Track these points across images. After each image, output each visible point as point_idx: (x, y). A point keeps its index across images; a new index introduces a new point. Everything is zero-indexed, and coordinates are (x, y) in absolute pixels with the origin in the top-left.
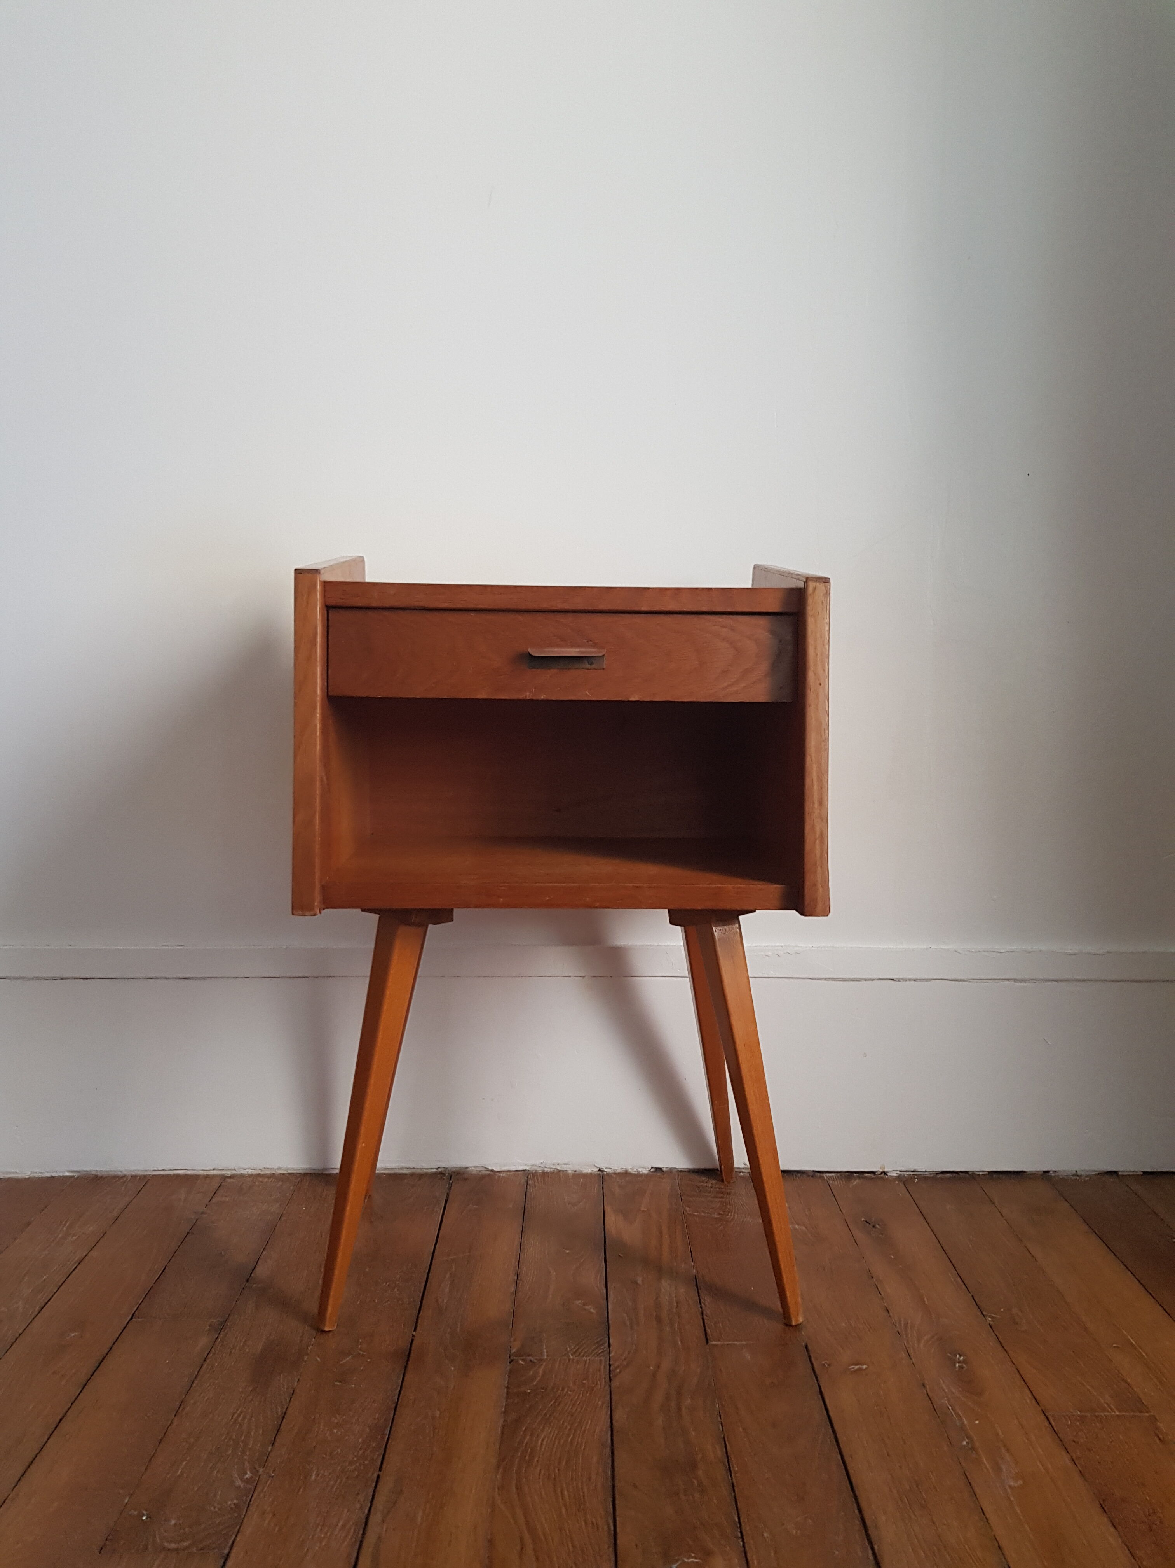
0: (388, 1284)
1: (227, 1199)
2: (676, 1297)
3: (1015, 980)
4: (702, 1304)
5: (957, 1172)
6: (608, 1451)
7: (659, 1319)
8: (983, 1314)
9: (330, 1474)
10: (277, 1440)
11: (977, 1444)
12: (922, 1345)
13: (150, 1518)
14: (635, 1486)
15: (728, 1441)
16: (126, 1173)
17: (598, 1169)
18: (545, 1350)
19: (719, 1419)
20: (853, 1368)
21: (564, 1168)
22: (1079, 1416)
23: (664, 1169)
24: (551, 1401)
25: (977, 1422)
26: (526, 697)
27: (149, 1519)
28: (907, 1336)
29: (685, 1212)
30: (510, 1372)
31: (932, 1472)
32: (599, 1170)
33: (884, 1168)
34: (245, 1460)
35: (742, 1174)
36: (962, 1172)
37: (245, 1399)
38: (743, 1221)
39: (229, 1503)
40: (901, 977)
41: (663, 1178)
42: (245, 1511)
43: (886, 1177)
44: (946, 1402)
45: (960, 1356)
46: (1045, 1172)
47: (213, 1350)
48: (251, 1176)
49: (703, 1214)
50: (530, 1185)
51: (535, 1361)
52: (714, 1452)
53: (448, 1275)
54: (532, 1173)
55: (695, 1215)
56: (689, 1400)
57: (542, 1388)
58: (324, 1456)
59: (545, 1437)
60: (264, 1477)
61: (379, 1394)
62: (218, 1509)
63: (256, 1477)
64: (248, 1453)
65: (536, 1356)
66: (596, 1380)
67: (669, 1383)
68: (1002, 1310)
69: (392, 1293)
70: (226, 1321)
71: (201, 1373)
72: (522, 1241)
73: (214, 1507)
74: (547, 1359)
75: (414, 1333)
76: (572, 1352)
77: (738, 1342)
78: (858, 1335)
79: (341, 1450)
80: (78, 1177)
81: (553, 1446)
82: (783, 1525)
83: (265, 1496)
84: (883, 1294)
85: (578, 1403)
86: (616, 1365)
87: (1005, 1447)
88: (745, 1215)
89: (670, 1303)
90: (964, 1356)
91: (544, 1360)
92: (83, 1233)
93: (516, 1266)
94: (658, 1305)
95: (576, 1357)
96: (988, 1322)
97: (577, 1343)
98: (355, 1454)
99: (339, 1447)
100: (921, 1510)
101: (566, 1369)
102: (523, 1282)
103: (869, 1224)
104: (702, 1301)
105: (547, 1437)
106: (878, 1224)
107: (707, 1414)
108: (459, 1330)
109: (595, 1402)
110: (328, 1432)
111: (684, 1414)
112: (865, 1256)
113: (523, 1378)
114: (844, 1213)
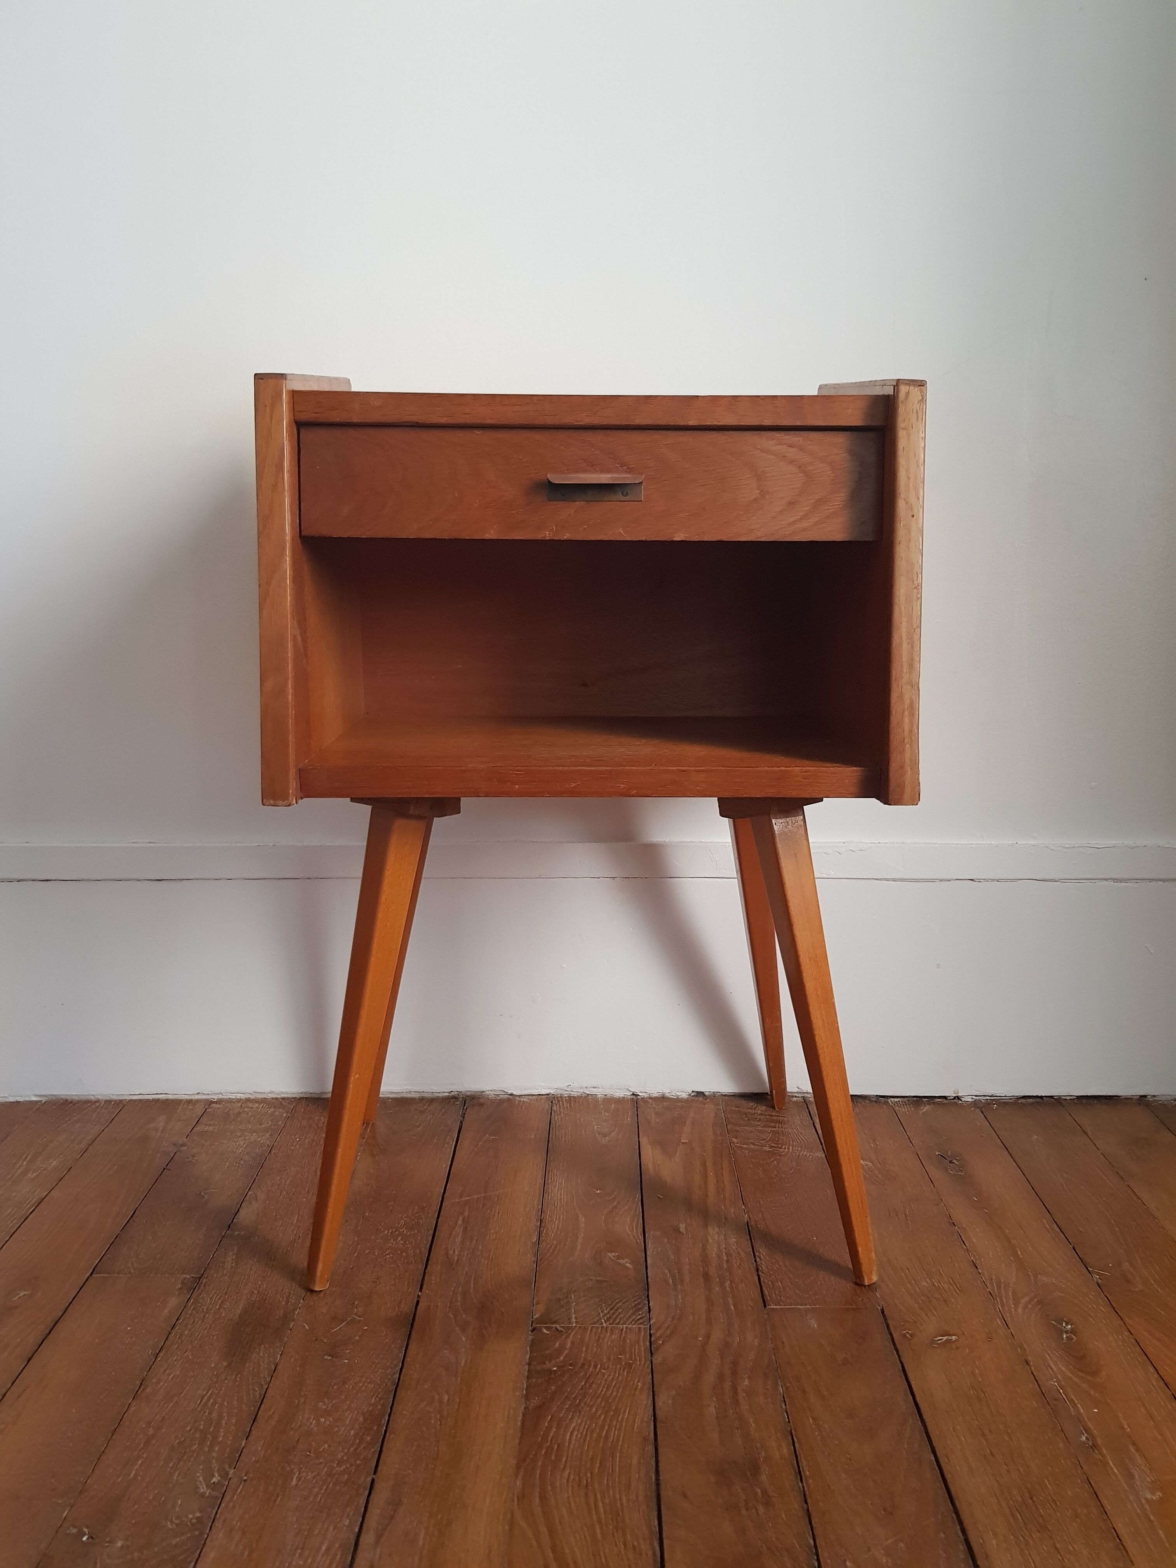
0: (390, 1231)
1: (211, 1128)
2: (725, 1248)
3: (1115, 880)
4: (757, 1258)
5: (1041, 1097)
6: (650, 1448)
7: (706, 1277)
8: (1088, 1270)
9: (314, 1477)
10: (253, 1432)
11: (1099, 1441)
12: (1020, 1310)
13: (92, 1538)
15: (796, 1436)
16: (100, 1098)
17: (632, 1093)
18: (574, 1316)
19: (784, 1407)
20: (942, 1339)
21: (594, 1091)
23: (707, 1094)
24: (581, 1382)
25: (1096, 1411)
26: (545, 536)
27: (90, 1540)
28: (1001, 1299)
29: (732, 1145)
30: (533, 1344)
31: (1047, 1479)
32: (633, 1094)
33: (958, 1093)
34: (213, 1457)
35: (794, 1099)
36: (1045, 1096)
37: (218, 1377)
38: (799, 1155)
39: (191, 1516)
41: (705, 1104)
42: (209, 1528)
43: (960, 1102)
44: (1056, 1384)
45: (1067, 1324)
46: (1141, 1096)
47: (183, 1313)
48: (239, 1100)
49: (752, 1146)
50: (554, 1112)
51: (562, 1329)
52: (779, 1450)
53: (460, 1222)
54: (557, 1098)
55: (743, 1148)
56: (746, 1381)
57: (571, 1365)
58: (309, 1454)
59: (574, 1430)
60: (235, 1480)
61: (377, 1372)
62: (177, 1525)
63: (225, 1481)
64: (217, 1449)
65: (563, 1323)
66: (635, 1354)
67: (722, 1358)
68: (1110, 1265)
69: (395, 1243)
70: (201, 1277)
71: (167, 1343)
72: (546, 1180)
73: (172, 1522)
74: (576, 1327)
75: (420, 1293)
76: (605, 1318)
77: (801, 1306)
78: (943, 1298)
79: (329, 1446)
80: (45, 1103)
81: (584, 1441)
82: (869, 1551)
83: (234, 1507)
84: (967, 1245)
85: (614, 1384)
86: (658, 1334)
87: (1134, 1444)
88: (802, 1148)
89: (719, 1256)
90: (1071, 1325)
91: (572, 1328)
92: (45, 1169)
93: (539, 1210)
94: (705, 1259)
95: (610, 1324)
96: (1095, 1280)
97: (611, 1306)
98: (346, 1451)
99: (326, 1442)
100: (1039, 1531)
101: (598, 1340)
102: (547, 1230)
103: (946, 1159)
104: (757, 1254)
105: (577, 1429)
106: (956, 1159)
107: (769, 1400)
108: (472, 1290)
109: (634, 1384)
110: (314, 1421)
111: (741, 1400)
112: (943, 1199)
113: (548, 1352)
114: (915, 1145)
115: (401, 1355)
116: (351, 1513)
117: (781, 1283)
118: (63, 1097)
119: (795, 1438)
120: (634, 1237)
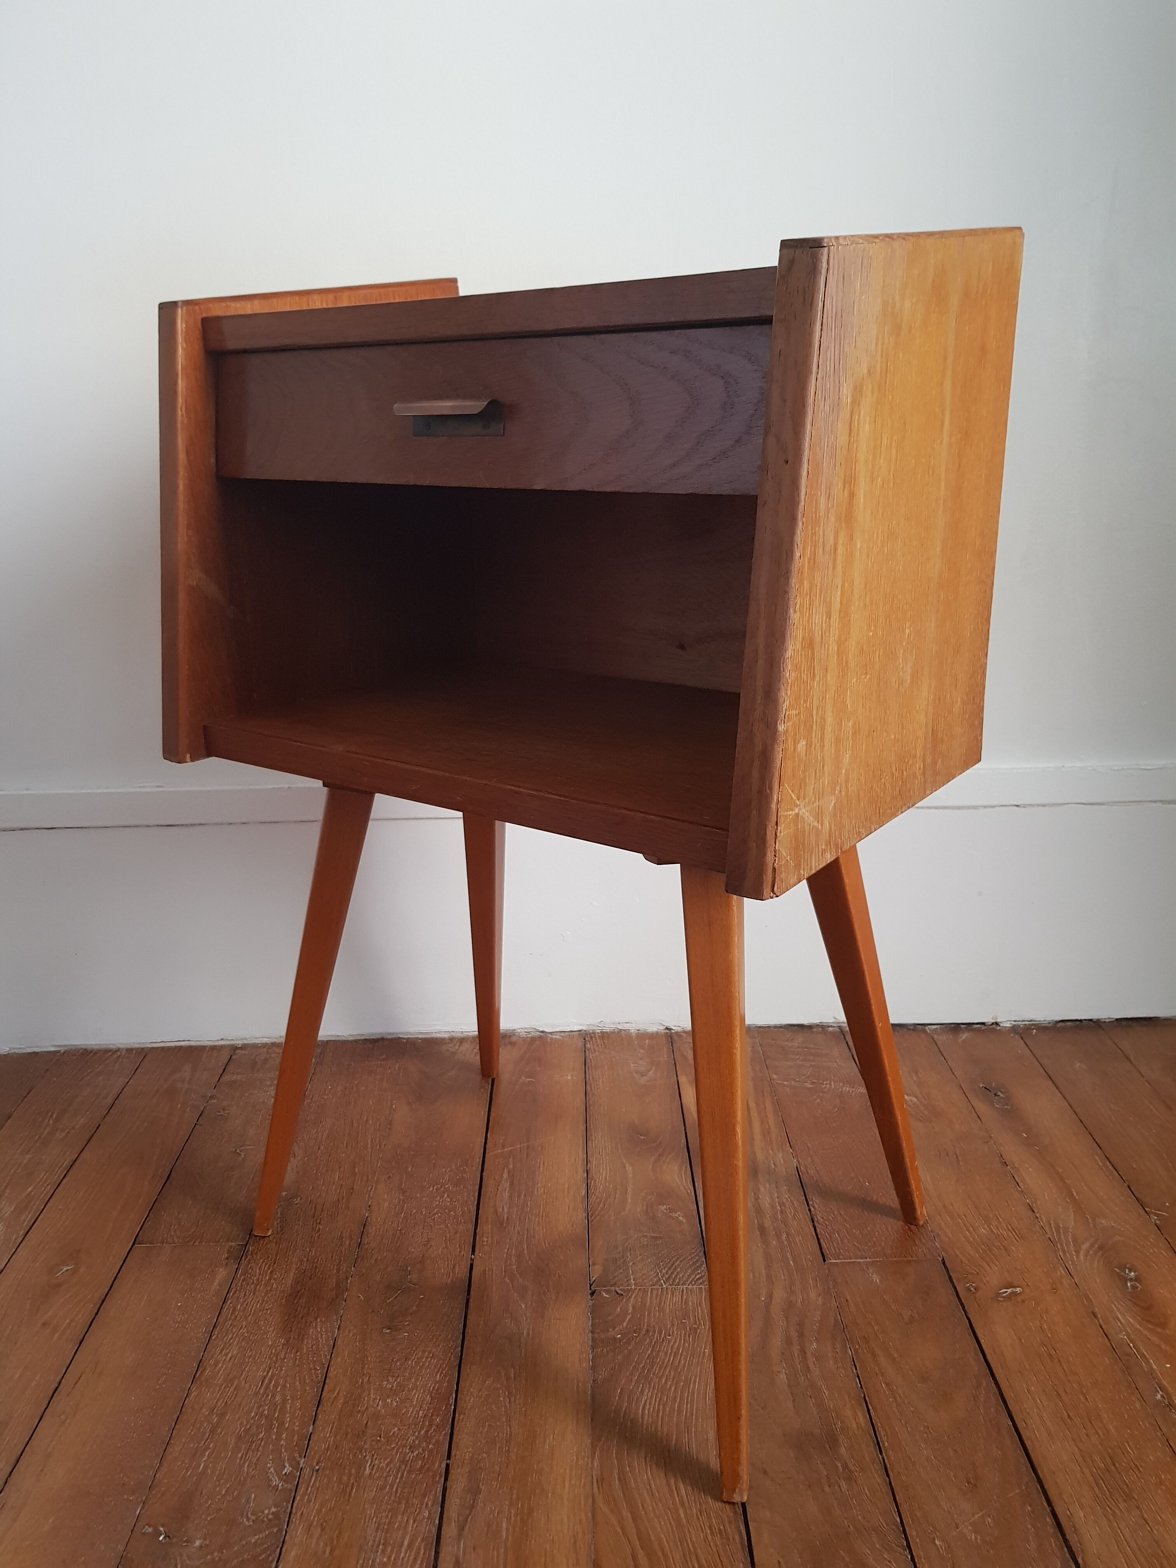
0: (435, 1187)
1: (239, 1077)
2: (778, 1197)
3: (1162, 802)
4: (811, 1206)
5: (1081, 1021)
7: (762, 1229)
8: (1145, 1211)
9: (387, 1465)
10: (320, 1415)
12: (1082, 1257)
13: (169, 1537)
14: (765, 1473)
15: (870, 1403)
16: (121, 1046)
17: (665, 1027)
18: (632, 1277)
19: (855, 1371)
20: (1007, 1292)
21: (626, 1027)
24: (648, 1350)
25: (1169, 1366)
27: (167, 1539)
28: (1062, 1246)
29: (772, 1082)
30: (593, 1309)
31: (1128, 1443)
32: (667, 1028)
33: (997, 1019)
34: (282, 1445)
35: (831, 1029)
36: (1084, 1020)
37: (277, 1356)
38: (842, 1092)
39: (266, 1512)
40: (1027, 803)
42: (286, 1524)
43: (999, 1028)
44: (1125, 1337)
45: (1130, 1271)
47: (233, 1285)
48: (265, 1045)
49: (793, 1083)
50: (588, 1050)
51: (622, 1292)
52: (855, 1419)
53: (505, 1176)
54: (590, 1034)
55: (784, 1085)
56: (815, 1344)
57: (635, 1331)
58: (379, 1438)
59: (646, 1402)
60: (307, 1471)
61: (438, 1346)
62: (253, 1521)
63: (297, 1472)
64: (284, 1436)
65: (622, 1285)
66: (698, 1318)
67: (787, 1319)
68: (1167, 1204)
69: (441, 1200)
70: (247, 1244)
71: (221, 1319)
72: (588, 1125)
73: (248, 1519)
74: (635, 1289)
75: (473, 1256)
76: (664, 1279)
77: (861, 1259)
78: (1003, 1245)
79: (399, 1429)
80: (64, 1053)
81: (658, 1415)
82: (957, 1527)
83: (309, 1501)
84: (1022, 1187)
85: (681, 1351)
88: (844, 1084)
89: (773, 1207)
90: (1135, 1272)
91: (633, 1291)
92: (73, 1128)
93: (584, 1160)
94: (758, 1210)
95: (670, 1285)
96: (1153, 1221)
97: (669, 1266)
98: (416, 1434)
99: (395, 1425)
100: (1125, 1501)
101: (660, 1304)
102: (595, 1181)
103: (990, 1092)
104: (810, 1203)
105: (648, 1401)
106: (1001, 1092)
107: (840, 1364)
108: (525, 1252)
109: (700, 1350)
110: (380, 1403)
111: (811, 1365)
112: (992, 1136)
113: (610, 1318)
114: (958, 1077)
115: (461, 1326)
116: (430, 1503)
117: (839, 1235)
118: (83, 1047)
119: (869, 1405)
120: (684, 1187)
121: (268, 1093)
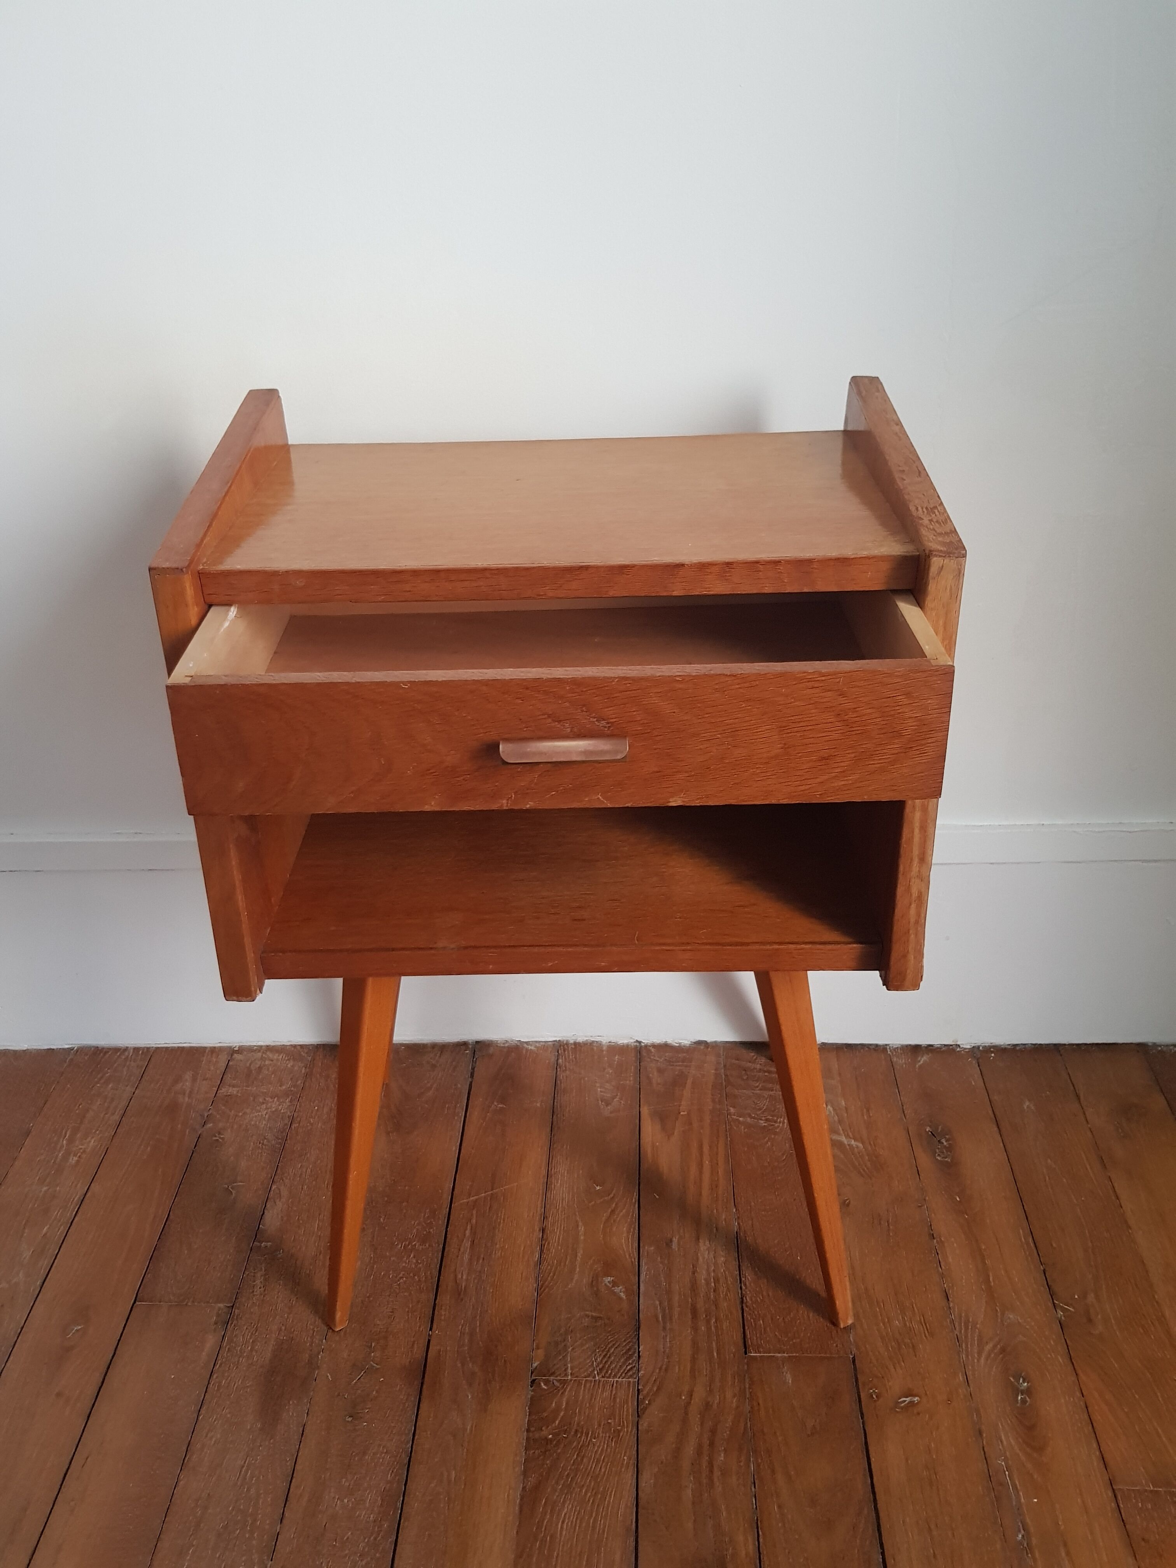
0: (403, 1245)
1: (234, 1091)
2: (714, 1271)
4: (742, 1284)
6: (633, 1539)
7: (694, 1311)
8: (1054, 1304)
10: (286, 1515)
11: (1034, 1541)
12: (982, 1360)
15: (761, 1529)
16: (129, 1046)
18: (569, 1366)
19: (753, 1490)
20: (905, 1401)
21: (598, 1039)
22: (1151, 1491)
23: (709, 1043)
24: (574, 1455)
25: (1036, 1500)
28: (967, 1346)
29: (729, 1116)
30: (532, 1404)
32: (637, 1040)
34: (253, 1546)
37: (253, 1443)
41: (706, 1055)
43: (958, 1054)
44: (1003, 1463)
45: (1024, 1382)
47: (220, 1357)
49: (749, 1119)
50: (560, 1067)
51: (559, 1384)
52: (745, 1547)
53: (468, 1232)
54: (564, 1045)
55: (739, 1122)
56: (722, 1455)
57: (565, 1432)
58: (335, 1544)
59: (565, 1518)
61: (392, 1440)
64: (256, 1535)
65: (560, 1375)
66: (623, 1417)
67: (702, 1424)
68: (1076, 1297)
69: (407, 1261)
70: (234, 1305)
71: (207, 1397)
72: (550, 1169)
74: (571, 1380)
75: (430, 1332)
76: (598, 1369)
77: (779, 1353)
78: (912, 1343)
79: (352, 1534)
80: (77, 1051)
81: (574, 1532)
84: (943, 1267)
85: (603, 1457)
86: (645, 1392)
87: (1065, 1545)
89: (708, 1283)
90: (1028, 1383)
91: (568, 1383)
92: (85, 1151)
93: (542, 1213)
94: (694, 1287)
95: (603, 1377)
96: (1059, 1318)
97: (605, 1353)
98: (366, 1541)
99: (349, 1529)
101: (591, 1399)
102: (549, 1244)
103: (934, 1138)
104: (743, 1279)
105: (567, 1518)
106: (946, 1138)
107: (741, 1481)
108: (478, 1330)
109: (621, 1457)
110: (339, 1502)
111: (716, 1480)
112: (927, 1198)
113: (545, 1414)
114: (907, 1117)
115: (414, 1416)
117: (763, 1321)
119: (760, 1532)
120: (630, 1255)
121: (260, 1114)
